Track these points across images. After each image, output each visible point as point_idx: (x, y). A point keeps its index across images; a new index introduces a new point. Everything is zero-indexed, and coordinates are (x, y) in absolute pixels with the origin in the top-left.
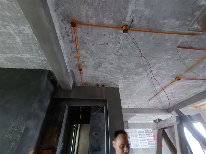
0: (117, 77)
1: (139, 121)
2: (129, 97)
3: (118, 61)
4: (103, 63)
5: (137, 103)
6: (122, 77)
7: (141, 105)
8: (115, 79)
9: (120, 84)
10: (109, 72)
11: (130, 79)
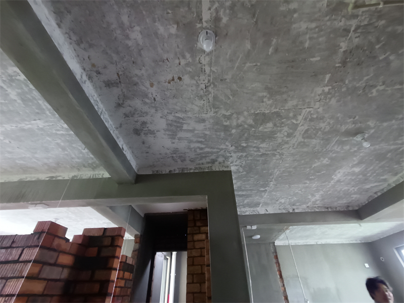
0: (222, 149)
1: (299, 241)
2: (262, 189)
3: (212, 112)
4: (184, 122)
5: (283, 201)
6: (233, 147)
7: (294, 205)
8: (220, 153)
9: (235, 163)
10: (203, 140)
11: (252, 149)
